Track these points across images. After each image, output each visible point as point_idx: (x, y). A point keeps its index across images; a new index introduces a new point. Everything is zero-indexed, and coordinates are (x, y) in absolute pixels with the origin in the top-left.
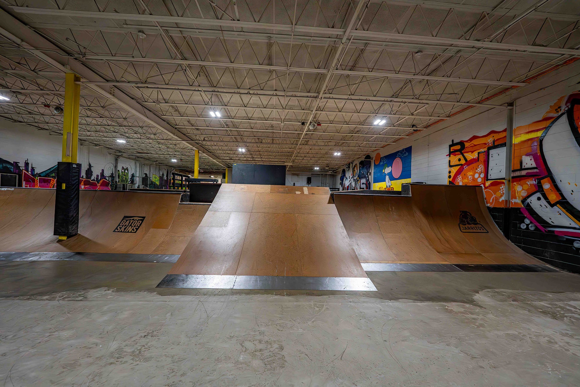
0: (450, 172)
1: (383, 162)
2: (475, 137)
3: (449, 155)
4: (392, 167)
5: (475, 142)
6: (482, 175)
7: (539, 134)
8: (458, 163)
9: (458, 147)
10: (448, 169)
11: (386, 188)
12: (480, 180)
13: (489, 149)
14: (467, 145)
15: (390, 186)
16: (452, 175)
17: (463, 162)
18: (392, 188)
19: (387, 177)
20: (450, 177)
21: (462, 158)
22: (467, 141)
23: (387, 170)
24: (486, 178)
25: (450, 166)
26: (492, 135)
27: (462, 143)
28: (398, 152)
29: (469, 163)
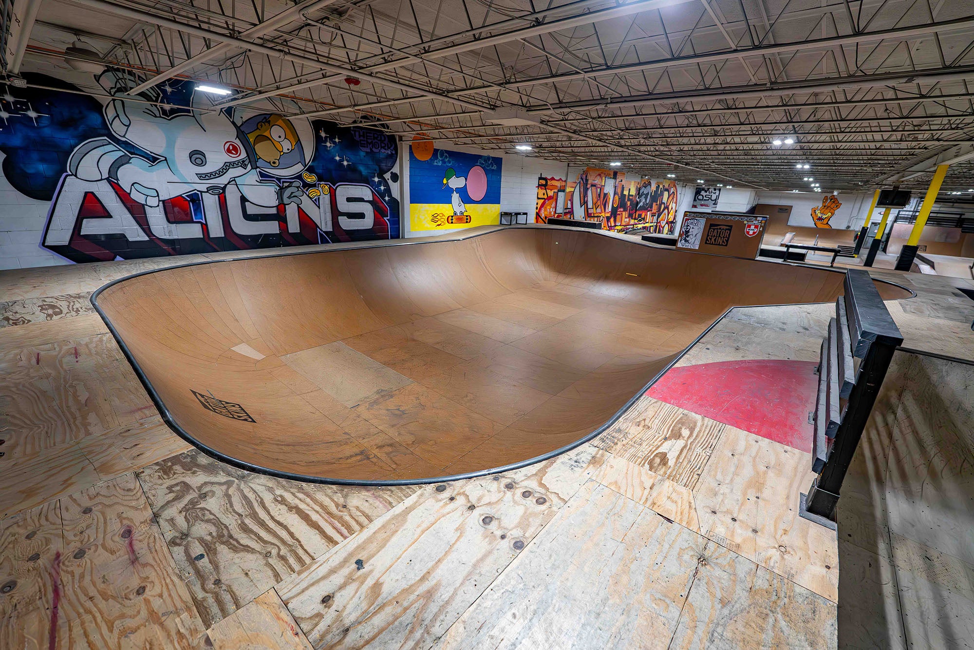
0: (537, 204)
1: (444, 162)
2: (553, 179)
3: (538, 187)
4: (466, 179)
5: (554, 183)
6: (554, 210)
7: (572, 190)
8: (543, 197)
9: (543, 182)
10: (536, 200)
11: (452, 217)
12: (552, 213)
13: (558, 191)
14: (549, 183)
15: (462, 213)
16: (539, 206)
17: (546, 197)
18: (467, 216)
19: (455, 197)
20: (537, 208)
21: (545, 194)
22: (549, 179)
23: (456, 182)
24: (555, 212)
25: (538, 198)
26: (561, 181)
27: (546, 179)
28: (480, 157)
29: (549, 198)
